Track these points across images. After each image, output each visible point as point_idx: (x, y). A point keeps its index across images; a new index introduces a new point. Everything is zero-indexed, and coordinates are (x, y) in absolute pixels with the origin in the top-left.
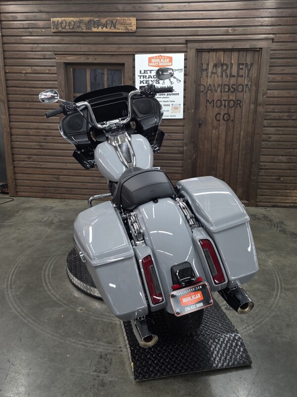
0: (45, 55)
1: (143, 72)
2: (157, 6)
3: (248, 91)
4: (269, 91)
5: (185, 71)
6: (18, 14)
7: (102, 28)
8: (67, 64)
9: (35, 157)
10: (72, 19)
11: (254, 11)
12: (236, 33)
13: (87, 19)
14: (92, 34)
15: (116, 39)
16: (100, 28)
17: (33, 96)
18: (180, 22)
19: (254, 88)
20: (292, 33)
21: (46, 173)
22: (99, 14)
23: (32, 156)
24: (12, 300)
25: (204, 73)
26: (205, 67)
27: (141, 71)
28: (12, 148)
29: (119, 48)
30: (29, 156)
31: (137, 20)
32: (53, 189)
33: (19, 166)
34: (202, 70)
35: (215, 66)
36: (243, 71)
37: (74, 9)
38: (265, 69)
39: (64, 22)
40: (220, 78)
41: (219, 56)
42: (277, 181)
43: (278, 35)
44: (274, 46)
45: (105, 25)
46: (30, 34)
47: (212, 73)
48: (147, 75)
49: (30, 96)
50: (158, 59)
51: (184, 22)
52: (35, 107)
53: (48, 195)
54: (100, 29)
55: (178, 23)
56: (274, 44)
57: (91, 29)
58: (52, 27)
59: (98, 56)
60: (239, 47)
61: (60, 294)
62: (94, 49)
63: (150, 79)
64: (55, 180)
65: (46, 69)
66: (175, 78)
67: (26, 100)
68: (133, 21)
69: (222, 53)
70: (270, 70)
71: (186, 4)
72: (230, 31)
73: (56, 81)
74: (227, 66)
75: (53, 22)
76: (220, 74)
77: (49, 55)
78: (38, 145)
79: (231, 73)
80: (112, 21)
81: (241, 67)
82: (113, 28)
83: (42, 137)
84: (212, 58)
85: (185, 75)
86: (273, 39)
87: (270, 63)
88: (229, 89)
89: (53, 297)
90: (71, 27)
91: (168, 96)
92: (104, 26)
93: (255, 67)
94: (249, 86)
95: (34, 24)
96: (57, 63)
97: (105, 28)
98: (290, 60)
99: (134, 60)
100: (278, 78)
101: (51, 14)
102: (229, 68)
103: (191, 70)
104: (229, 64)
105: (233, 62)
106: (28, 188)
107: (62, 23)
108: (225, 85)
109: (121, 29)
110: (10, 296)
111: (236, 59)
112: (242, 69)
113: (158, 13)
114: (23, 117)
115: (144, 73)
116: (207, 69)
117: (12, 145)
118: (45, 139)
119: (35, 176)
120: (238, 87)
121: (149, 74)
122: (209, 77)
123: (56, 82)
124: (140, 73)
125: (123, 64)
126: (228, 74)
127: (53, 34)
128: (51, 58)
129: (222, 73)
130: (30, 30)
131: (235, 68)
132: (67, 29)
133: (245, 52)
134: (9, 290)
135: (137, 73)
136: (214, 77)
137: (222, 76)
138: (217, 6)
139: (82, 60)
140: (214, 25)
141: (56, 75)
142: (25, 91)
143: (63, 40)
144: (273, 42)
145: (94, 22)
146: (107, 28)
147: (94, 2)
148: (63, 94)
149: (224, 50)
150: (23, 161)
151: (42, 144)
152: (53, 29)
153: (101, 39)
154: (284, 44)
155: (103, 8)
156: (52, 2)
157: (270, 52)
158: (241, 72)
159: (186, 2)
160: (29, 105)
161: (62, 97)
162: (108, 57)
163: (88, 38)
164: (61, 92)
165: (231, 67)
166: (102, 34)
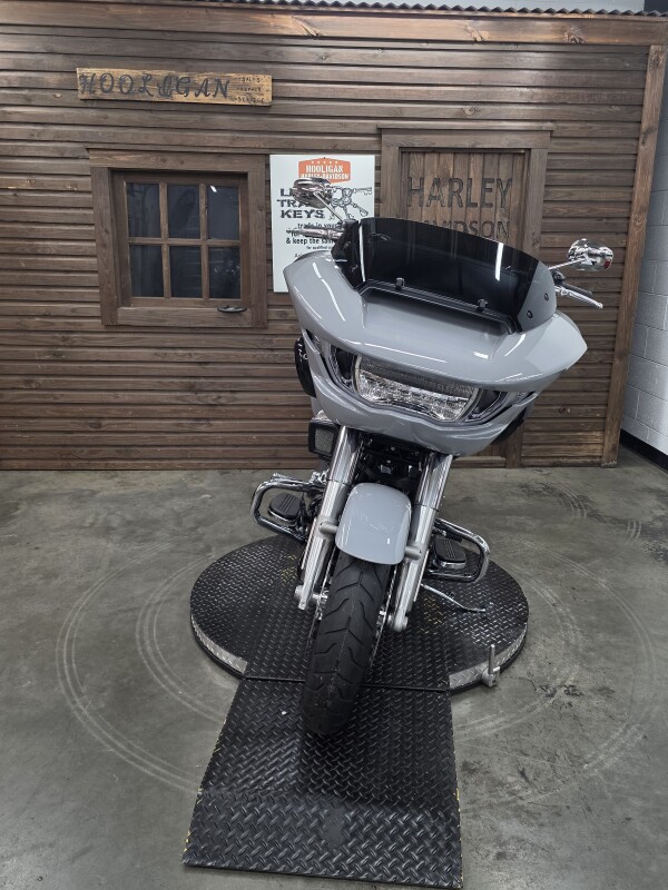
0: (65, 149)
1: (286, 192)
2: (317, 54)
3: (501, 236)
4: (543, 237)
5: (376, 191)
7: (197, 95)
8: (114, 172)
9: (41, 379)
10: (126, 72)
11: (514, 72)
12: (480, 116)
13: (161, 74)
14: (173, 108)
15: (222, 120)
16: (192, 94)
17: (37, 243)
18: (366, 90)
19: (514, 229)
20: (587, 121)
21: (68, 415)
22: (190, 63)
23: (35, 378)
24: (95, 724)
25: (416, 197)
26: (416, 184)
27: (282, 191)
29: (234, 139)
30: (26, 378)
31: (273, 81)
32: (86, 450)
34: (411, 191)
35: (437, 182)
36: (493, 194)
37: (131, 49)
38: (537, 191)
39: (108, 78)
40: (446, 208)
41: (445, 161)
42: (560, 415)
43: (561, 125)
44: (554, 146)
45: (203, 89)
46: (26, 103)
47: (431, 197)
49: (27, 243)
50: (320, 164)
51: (372, 90)
52: (40, 266)
53: (73, 464)
54: (191, 98)
55: (360, 90)
56: (554, 141)
57: (170, 96)
58: (80, 88)
59: (188, 157)
60: (486, 146)
61: (201, 695)
62: (177, 141)
63: (303, 208)
64: (89, 428)
65: (67, 183)
66: (355, 206)
67: (18, 250)
68: (265, 82)
69: (451, 156)
70: (547, 194)
71: (376, 52)
72: (467, 112)
73: (91, 208)
74: (461, 184)
75: (82, 76)
76: (446, 201)
77: (74, 150)
78: (49, 353)
79: (468, 199)
80: (219, 81)
81: (488, 186)
82: (220, 95)
83: (57, 335)
84: (431, 167)
85: (377, 200)
86: (551, 131)
87: (547, 178)
89: (189, 706)
90: (125, 90)
92: (200, 91)
93: (516, 186)
94: (505, 224)
95: (36, 80)
96: (93, 169)
97: (202, 96)
98: (584, 175)
99: (268, 166)
100: (562, 209)
101: (75, 58)
102: (465, 187)
103: (389, 190)
104: (465, 179)
105: (472, 176)
106: (25, 449)
107: (103, 79)
108: (457, 223)
109: (238, 98)
110: (85, 712)
111: (479, 170)
112: (491, 190)
113: (319, 68)
114: (11, 290)
116: (421, 190)
118: (65, 339)
119: (42, 421)
120: (481, 227)
122: (425, 204)
123: (91, 212)
124: (282, 194)
125: (244, 176)
126: (464, 200)
127: (82, 104)
128: (77, 158)
129: (451, 198)
130: (25, 92)
131: (476, 188)
132: (116, 94)
133: (496, 157)
134: (77, 700)
135: (275, 195)
136: (435, 206)
137: (450, 205)
138: (440, 59)
139: (151, 163)
140: (435, 99)
141: (90, 196)
142: (16, 231)
143: (106, 118)
144: (551, 137)
145: (179, 82)
146: (206, 95)
147: (176, 36)
148: (108, 239)
149: (456, 151)
150: (14, 389)
151: (60, 350)
152: (82, 92)
153: (194, 119)
154: (572, 141)
155: (199, 50)
156: (79, 32)
157: (546, 157)
158: (489, 197)
159: (378, 48)
160: (25, 262)
161: (104, 246)
162: (209, 158)
163: (164, 116)
164: (104, 234)
165: (470, 186)
166: (195, 108)
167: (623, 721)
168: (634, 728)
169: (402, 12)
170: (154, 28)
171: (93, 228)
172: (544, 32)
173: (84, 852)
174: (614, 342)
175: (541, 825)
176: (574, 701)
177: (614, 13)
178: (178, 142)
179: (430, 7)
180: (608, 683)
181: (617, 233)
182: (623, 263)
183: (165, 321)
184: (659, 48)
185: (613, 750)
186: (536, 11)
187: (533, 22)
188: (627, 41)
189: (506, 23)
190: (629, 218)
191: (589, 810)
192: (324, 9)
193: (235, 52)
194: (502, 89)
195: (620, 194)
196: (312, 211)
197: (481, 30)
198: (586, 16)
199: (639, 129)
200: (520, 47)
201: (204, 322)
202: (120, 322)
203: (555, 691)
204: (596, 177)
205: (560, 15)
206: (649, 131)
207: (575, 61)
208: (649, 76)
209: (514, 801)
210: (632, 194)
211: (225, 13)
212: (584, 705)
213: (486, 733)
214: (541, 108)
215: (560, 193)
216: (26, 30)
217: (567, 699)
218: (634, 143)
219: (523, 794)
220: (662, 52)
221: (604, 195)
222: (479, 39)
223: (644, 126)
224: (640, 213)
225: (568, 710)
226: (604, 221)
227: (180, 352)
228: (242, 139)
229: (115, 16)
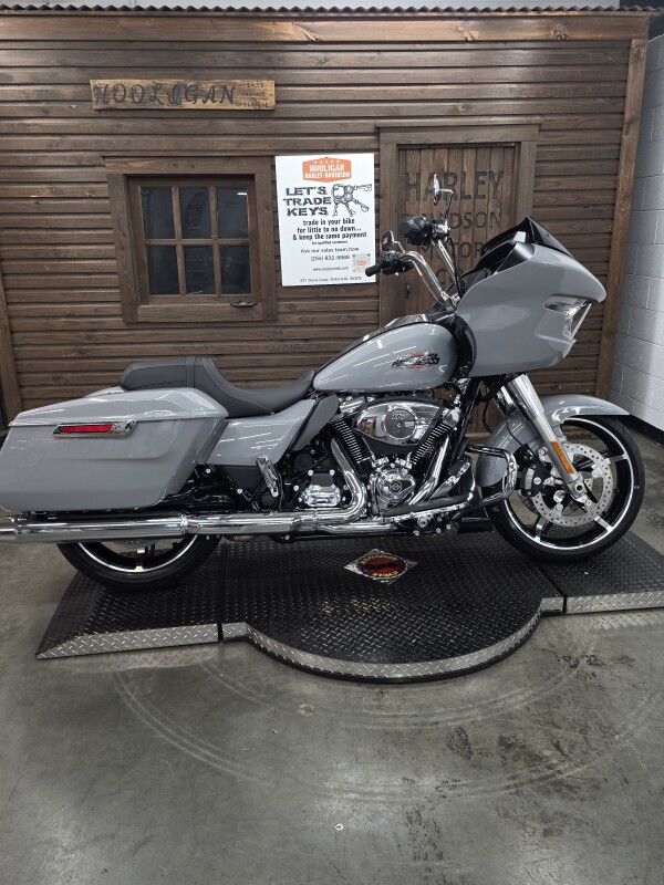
0: (82, 158)
1: (292, 191)
2: (316, 58)
3: (494, 225)
5: (376, 188)
6: (14, 70)
7: (204, 102)
8: (129, 178)
9: (68, 375)
10: (137, 82)
11: (504, 70)
12: (471, 112)
13: (170, 82)
14: (183, 114)
15: (228, 124)
16: (200, 101)
17: (58, 248)
18: (364, 91)
19: (506, 219)
20: (573, 114)
22: (196, 72)
23: (63, 375)
24: (144, 709)
25: (413, 192)
26: (413, 180)
27: (288, 190)
28: (16, 359)
29: (241, 143)
30: (55, 375)
31: (276, 85)
33: (33, 397)
34: (408, 186)
36: (485, 186)
37: (140, 60)
38: (527, 183)
39: (121, 88)
41: (439, 157)
42: (552, 392)
43: (548, 118)
44: (542, 139)
45: (210, 96)
46: (44, 115)
47: (428, 191)
48: (302, 198)
49: (50, 248)
50: (323, 164)
51: (370, 91)
52: (63, 270)
54: (199, 104)
55: (359, 92)
56: (542, 134)
57: (180, 103)
58: (94, 99)
59: (199, 161)
60: (478, 141)
61: (241, 677)
63: (308, 206)
65: (86, 190)
66: (357, 202)
67: (41, 255)
68: (269, 87)
69: (445, 152)
70: (536, 184)
71: (372, 54)
72: (460, 109)
73: (109, 213)
74: (455, 177)
75: (96, 87)
77: (90, 159)
78: (75, 351)
79: (462, 192)
80: (225, 88)
81: (481, 178)
82: (226, 101)
83: (82, 334)
84: (427, 162)
85: (377, 196)
86: (540, 125)
87: (537, 169)
88: (460, 222)
89: (231, 688)
90: (137, 99)
91: (345, 239)
92: (208, 98)
93: (507, 178)
94: (497, 215)
95: (53, 92)
96: (109, 175)
97: (209, 102)
98: (571, 165)
99: (273, 167)
100: (551, 199)
101: (89, 71)
102: (459, 182)
103: (388, 186)
104: (459, 173)
105: (465, 169)
107: (115, 90)
108: (453, 214)
109: (244, 104)
110: (134, 698)
111: (472, 164)
112: (483, 182)
113: (319, 71)
114: (36, 293)
115: (296, 193)
116: (418, 185)
117: (14, 352)
118: (89, 337)
120: (475, 218)
121: (306, 196)
122: (422, 198)
123: (109, 217)
124: (288, 194)
125: (251, 177)
127: (97, 114)
128: (94, 166)
130: (42, 105)
131: (470, 182)
132: (129, 103)
133: (488, 150)
134: (124, 685)
135: (281, 194)
138: (433, 59)
139: (164, 168)
140: (429, 98)
141: (108, 202)
142: (38, 237)
143: (119, 126)
144: (540, 130)
145: (187, 90)
146: (214, 102)
147: (183, 46)
148: (126, 241)
149: (450, 147)
150: (43, 385)
151: (85, 347)
152: (97, 103)
153: (202, 124)
154: (560, 133)
155: (204, 59)
156: (91, 45)
157: (535, 150)
158: (482, 189)
159: (374, 51)
160: (49, 266)
161: (123, 248)
162: (218, 162)
163: (174, 123)
164: (122, 237)
165: (463, 180)
166: (202, 115)
167: (647, 690)
168: (658, 697)
169: (396, 15)
170: (163, 39)
171: (111, 232)
172: (530, 30)
173: (145, 842)
174: (602, 322)
175: (582, 800)
176: (597, 670)
177: (597, 9)
178: (188, 147)
179: (424, 10)
180: (627, 652)
181: (603, 219)
182: (609, 248)
183: (181, 317)
184: (640, 41)
185: (641, 719)
186: (524, 10)
187: (520, 21)
188: (608, 36)
189: (495, 22)
190: (614, 204)
191: (626, 781)
192: (323, 15)
193: (239, 59)
194: (492, 86)
195: (607, 182)
196: (316, 209)
197: (471, 31)
198: (571, 13)
199: (623, 120)
200: (509, 45)
201: (218, 317)
202: (140, 320)
203: (578, 662)
204: (582, 166)
205: (546, 13)
206: (632, 121)
207: (561, 57)
208: (631, 69)
209: (553, 775)
210: (616, 182)
211: (228, 22)
212: (607, 674)
213: (518, 707)
214: (529, 102)
215: (549, 183)
216: (41, 45)
217: (591, 669)
218: (618, 133)
219: (561, 768)
220: (643, 46)
221: (590, 183)
222: (470, 39)
223: (627, 116)
224: (624, 200)
225: (593, 681)
226: (591, 208)
227: (197, 345)
228: (248, 142)
229: (125, 29)
